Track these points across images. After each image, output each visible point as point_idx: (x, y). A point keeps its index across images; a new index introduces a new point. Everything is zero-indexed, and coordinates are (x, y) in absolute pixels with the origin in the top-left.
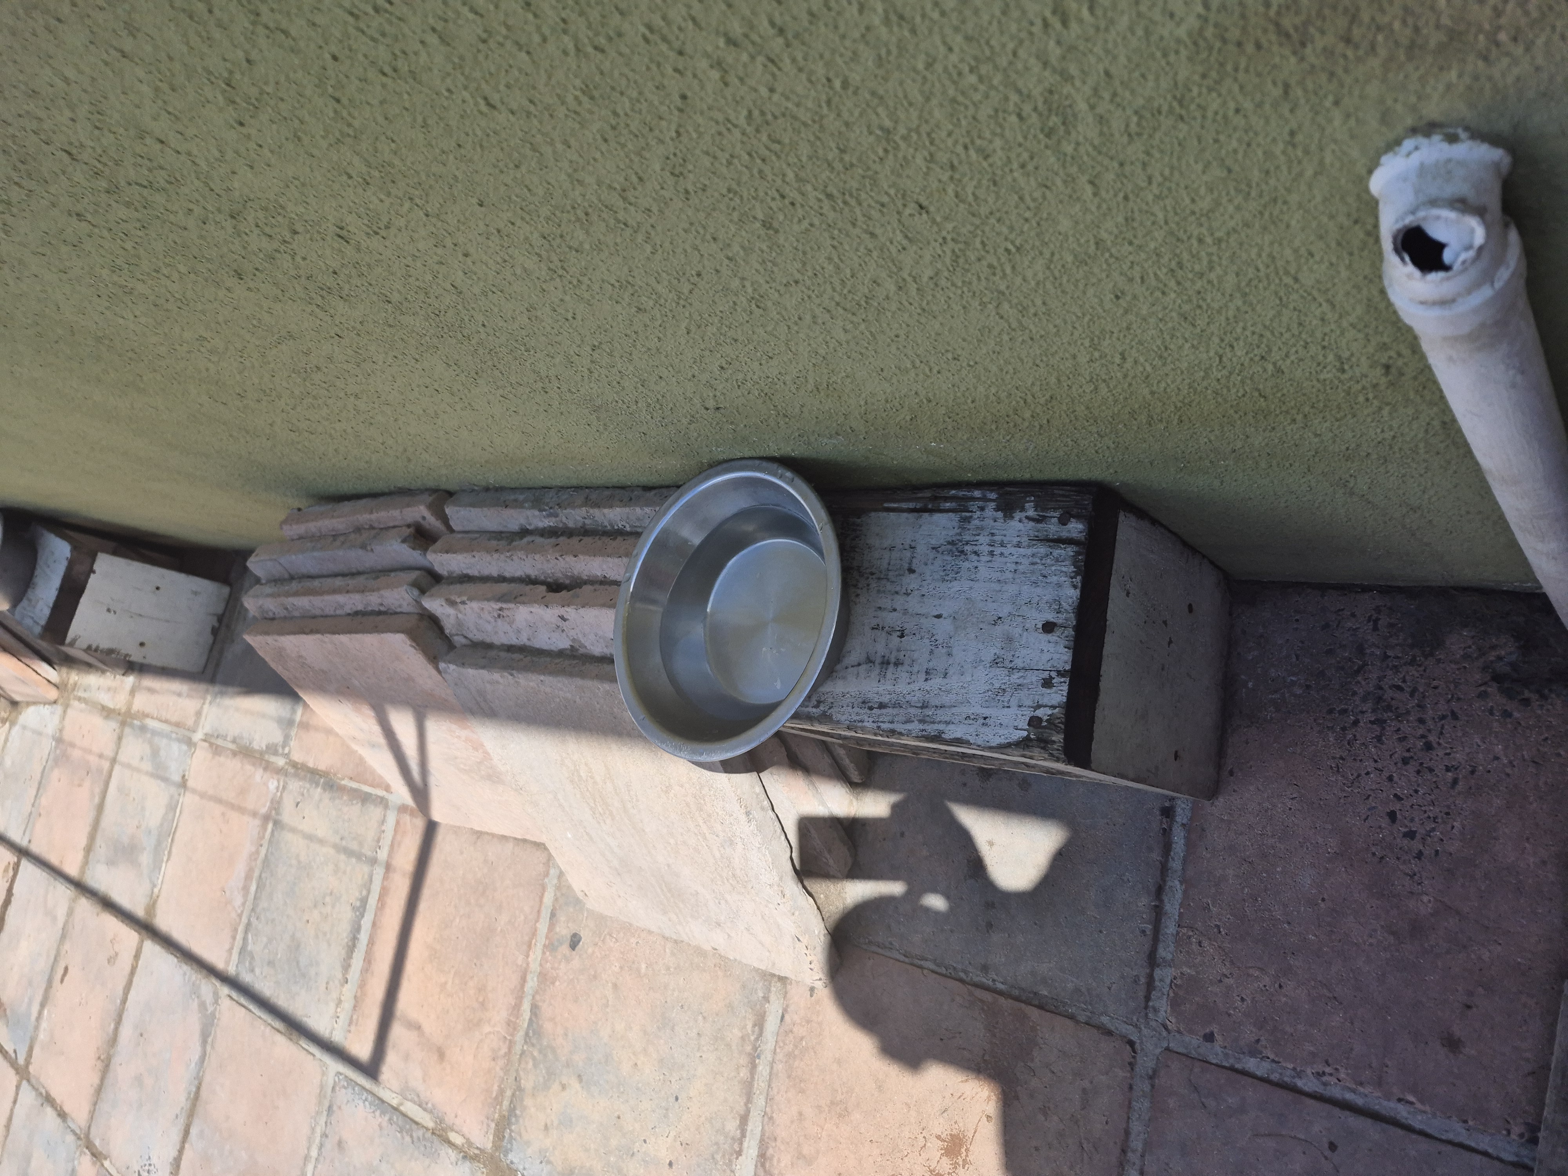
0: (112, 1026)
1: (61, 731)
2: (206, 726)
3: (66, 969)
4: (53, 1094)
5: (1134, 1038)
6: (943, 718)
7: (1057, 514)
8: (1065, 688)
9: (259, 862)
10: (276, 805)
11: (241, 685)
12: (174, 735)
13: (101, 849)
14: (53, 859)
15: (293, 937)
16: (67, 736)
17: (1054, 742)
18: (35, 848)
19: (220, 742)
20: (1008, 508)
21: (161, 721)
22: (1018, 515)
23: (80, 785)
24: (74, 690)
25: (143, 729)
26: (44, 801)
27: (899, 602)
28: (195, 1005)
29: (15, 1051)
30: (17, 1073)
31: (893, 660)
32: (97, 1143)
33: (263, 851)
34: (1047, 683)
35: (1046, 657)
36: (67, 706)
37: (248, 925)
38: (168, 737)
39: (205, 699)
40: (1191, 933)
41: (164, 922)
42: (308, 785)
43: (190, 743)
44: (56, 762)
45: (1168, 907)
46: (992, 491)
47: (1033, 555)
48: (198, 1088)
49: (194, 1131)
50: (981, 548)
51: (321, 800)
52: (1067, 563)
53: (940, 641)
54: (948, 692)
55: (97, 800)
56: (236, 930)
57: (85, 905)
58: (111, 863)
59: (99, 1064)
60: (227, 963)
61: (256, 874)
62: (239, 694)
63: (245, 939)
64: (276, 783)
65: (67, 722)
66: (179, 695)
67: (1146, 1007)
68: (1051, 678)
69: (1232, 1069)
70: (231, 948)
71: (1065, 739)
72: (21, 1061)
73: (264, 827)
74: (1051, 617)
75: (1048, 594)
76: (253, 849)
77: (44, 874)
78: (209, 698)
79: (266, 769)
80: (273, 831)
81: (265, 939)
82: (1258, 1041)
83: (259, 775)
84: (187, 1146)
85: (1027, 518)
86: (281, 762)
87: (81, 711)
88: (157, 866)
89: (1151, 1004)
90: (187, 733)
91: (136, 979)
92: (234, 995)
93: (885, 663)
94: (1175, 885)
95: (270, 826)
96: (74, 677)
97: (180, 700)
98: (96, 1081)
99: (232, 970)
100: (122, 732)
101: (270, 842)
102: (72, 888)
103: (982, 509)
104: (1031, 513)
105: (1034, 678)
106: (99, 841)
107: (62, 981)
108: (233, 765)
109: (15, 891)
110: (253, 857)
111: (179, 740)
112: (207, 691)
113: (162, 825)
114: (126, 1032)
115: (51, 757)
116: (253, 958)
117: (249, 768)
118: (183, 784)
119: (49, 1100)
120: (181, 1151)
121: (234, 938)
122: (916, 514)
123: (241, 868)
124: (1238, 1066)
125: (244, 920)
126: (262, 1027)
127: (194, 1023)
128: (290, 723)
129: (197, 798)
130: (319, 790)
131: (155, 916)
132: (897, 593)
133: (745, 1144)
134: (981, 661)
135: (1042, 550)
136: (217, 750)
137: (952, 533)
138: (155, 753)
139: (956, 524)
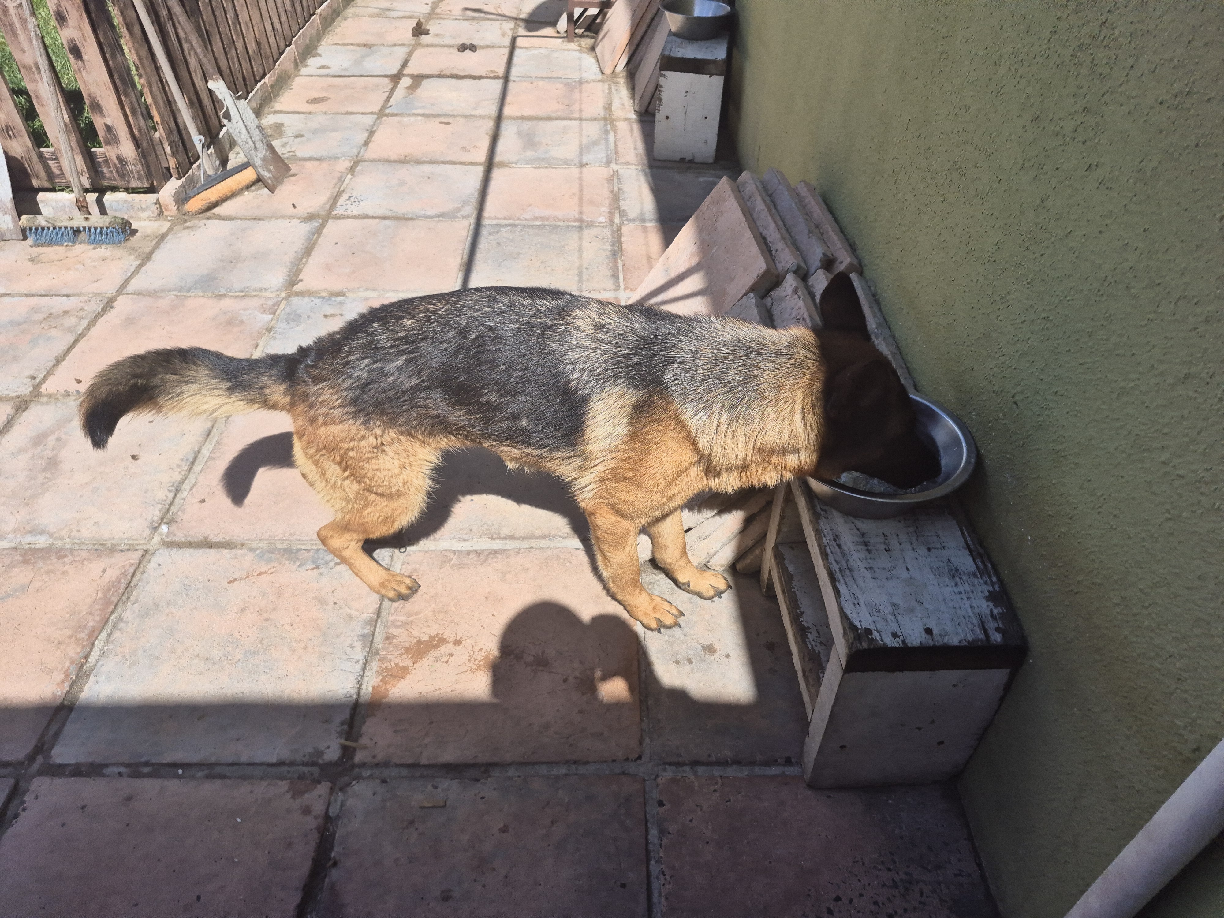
0: (427, 159)
1: (587, 82)
2: (623, 170)
3: (448, 123)
4: (376, 135)
5: (643, 759)
6: (847, 581)
7: (1001, 626)
8: (897, 645)
9: (554, 223)
10: (591, 225)
11: (655, 185)
12: (609, 152)
13: (526, 126)
14: (509, 99)
15: (519, 254)
16: (585, 86)
17: (861, 644)
18: (511, 86)
19: (615, 181)
20: (992, 597)
21: (615, 142)
22: (991, 604)
23: (558, 102)
24: (614, 83)
25: (607, 132)
26: (541, 83)
27: (906, 546)
28: (457, 205)
29: (391, 106)
30: (380, 111)
31: (870, 548)
32: (359, 168)
33: (561, 223)
34: (895, 635)
35: (911, 632)
36: (602, 81)
37: (515, 226)
38: (607, 149)
39: (638, 165)
40: (720, 784)
41: (497, 174)
42: (610, 240)
43: (608, 163)
44: (567, 84)
45: (729, 769)
46: (999, 587)
47: (969, 616)
48: (411, 219)
49: (387, 222)
50: (961, 586)
51: (604, 250)
52: (973, 636)
53: (894, 572)
54: (864, 582)
55: (554, 115)
56: (510, 219)
57: (490, 124)
58: (520, 133)
59: (403, 157)
60: (489, 218)
61: (546, 223)
62: (650, 185)
63: (506, 225)
64: (603, 221)
65: (595, 84)
66: (635, 149)
67: (665, 764)
68: (899, 637)
69: (646, 821)
70: (498, 219)
71: (865, 649)
72: (387, 111)
73: (575, 220)
74: (935, 631)
75: (949, 627)
76: (560, 217)
77: (498, 95)
78: (640, 167)
79: (610, 213)
80: (575, 226)
81: (511, 237)
82: (669, 833)
83: (605, 209)
84: (378, 220)
85: (991, 610)
86: (617, 220)
87: (603, 92)
88: (528, 162)
89: (667, 766)
90: (614, 160)
91: (458, 166)
92: (472, 227)
93: (866, 544)
94: (745, 772)
95: (577, 224)
96: (622, 81)
97: (632, 150)
98: (393, 157)
99: (485, 222)
100: (600, 120)
101: (568, 226)
102: (496, 114)
103: (986, 583)
104: (995, 611)
105: (895, 627)
106: (530, 123)
107: (441, 123)
108: (606, 191)
109: (482, 80)
110: (556, 219)
111: (607, 156)
112: (644, 165)
113: (553, 158)
114: (427, 169)
115: (569, 81)
116: (497, 233)
117: (607, 203)
118: (582, 165)
119: (371, 133)
120: (373, 217)
121: (505, 219)
122: (965, 546)
123: (547, 213)
124: (649, 824)
125: (517, 222)
126: (461, 248)
127: (448, 207)
128: (643, 220)
129: (577, 176)
130: (610, 248)
131: (498, 168)
132: (912, 544)
133: (498, 541)
134: (891, 597)
135: (975, 621)
136: (610, 180)
137: (963, 569)
138: (595, 143)
139: (969, 570)
